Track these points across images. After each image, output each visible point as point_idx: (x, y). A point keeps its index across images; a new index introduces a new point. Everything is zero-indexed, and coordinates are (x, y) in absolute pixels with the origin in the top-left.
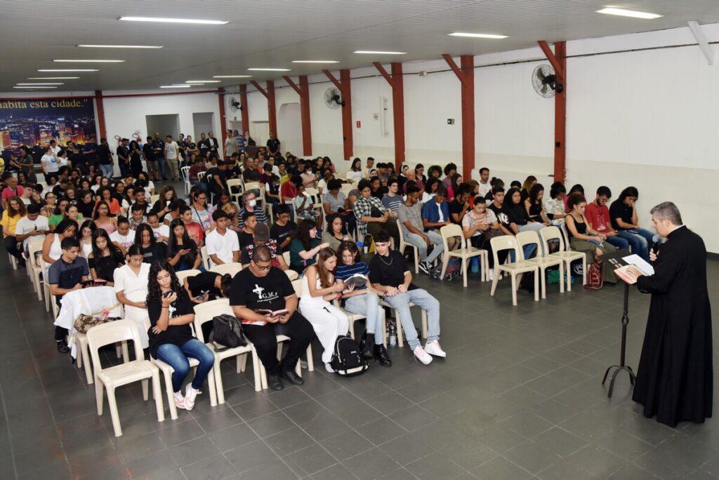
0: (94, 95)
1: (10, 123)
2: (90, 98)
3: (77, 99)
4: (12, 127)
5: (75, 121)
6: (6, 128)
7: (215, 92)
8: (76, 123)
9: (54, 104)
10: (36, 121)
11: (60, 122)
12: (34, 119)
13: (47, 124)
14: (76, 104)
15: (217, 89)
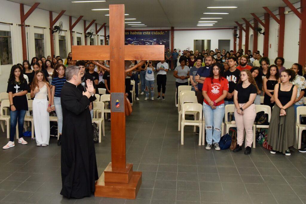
0: (171, 29)
1: (134, 41)
2: (168, 31)
3: (163, 31)
4: (135, 42)
5: (161, 41)
6: (133, 43)
7: (232, 29)
8: (161, 42)
9: (153, 33)
10: (145, 40)
11: (154, 41)
12: (144, 39)
13: (149, 42)
14: (162, 33)
15: (233, 27)
